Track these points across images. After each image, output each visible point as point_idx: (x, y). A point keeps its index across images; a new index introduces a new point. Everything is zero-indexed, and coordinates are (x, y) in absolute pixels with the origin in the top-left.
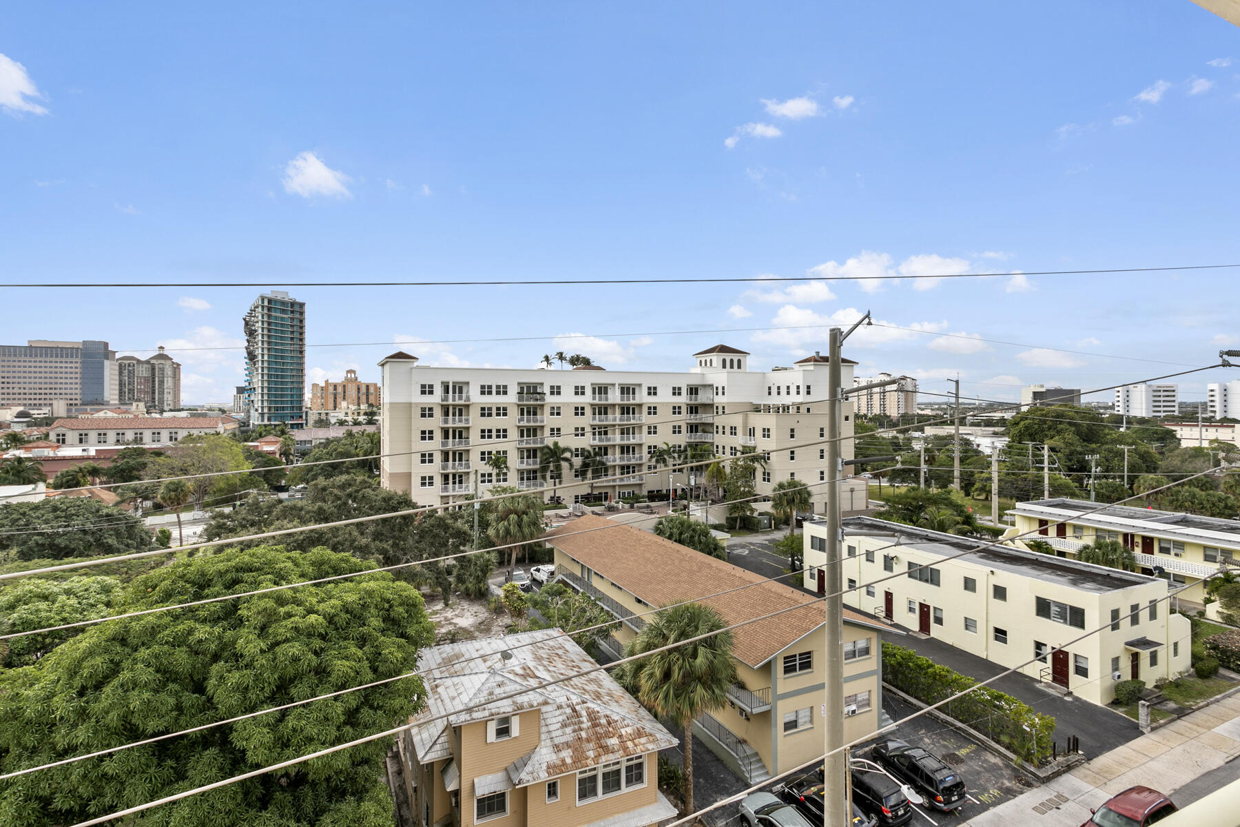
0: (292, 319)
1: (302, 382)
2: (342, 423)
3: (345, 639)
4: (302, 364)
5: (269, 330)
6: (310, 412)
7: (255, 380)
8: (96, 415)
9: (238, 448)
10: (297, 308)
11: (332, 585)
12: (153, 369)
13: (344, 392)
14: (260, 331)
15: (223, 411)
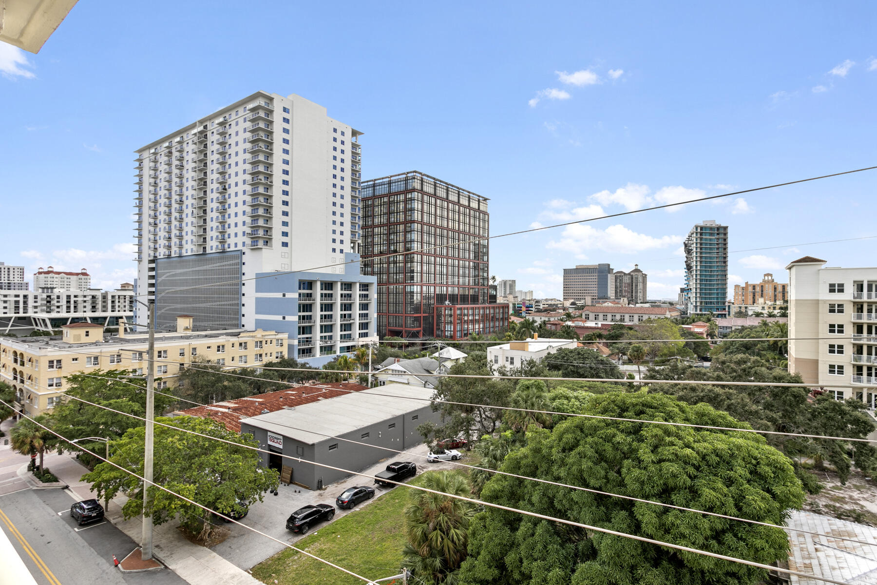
0: (718, 239)
1: (726, 284)
2: (758, 315)
3: (715, 475)
4: (726, 271)
5: (701, 249)
6: (732, 306)
7: (691, 283)
8: (604, 305)
9: (676, 329)
10: (722, 231)
11: (708, 433)
12: (632, 278)
13: (762, 291)
14: (694, 250)
15: (671, 304)
